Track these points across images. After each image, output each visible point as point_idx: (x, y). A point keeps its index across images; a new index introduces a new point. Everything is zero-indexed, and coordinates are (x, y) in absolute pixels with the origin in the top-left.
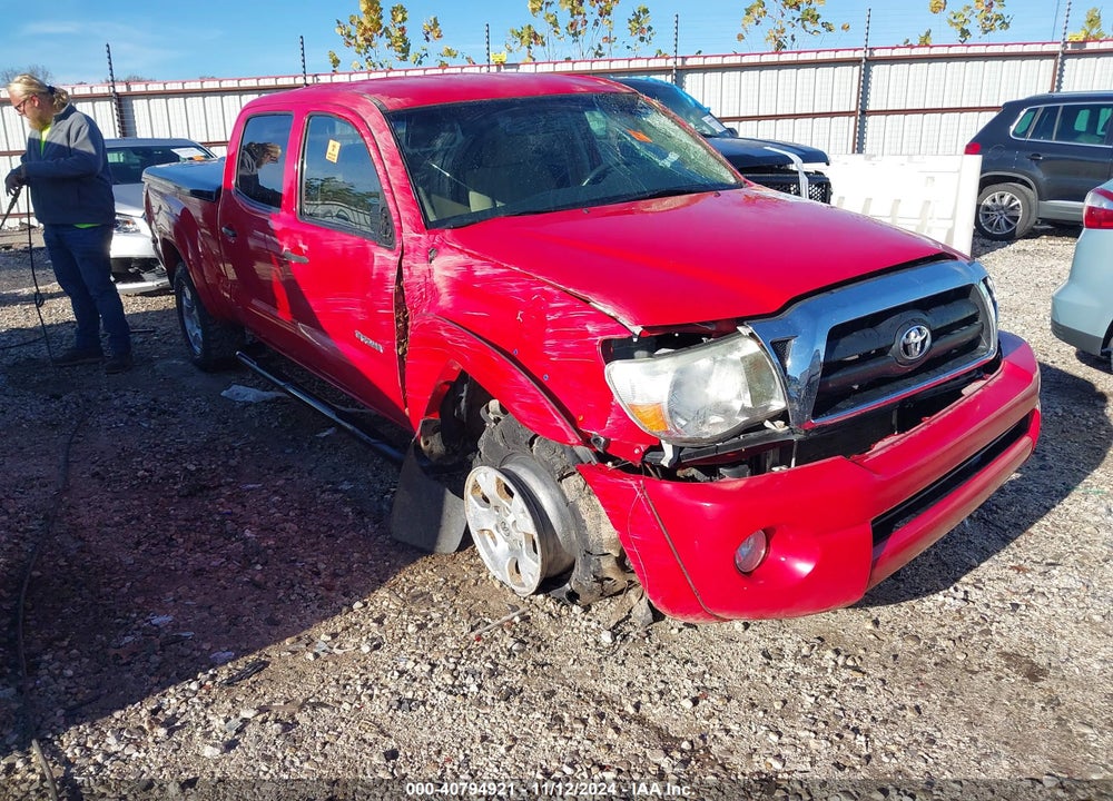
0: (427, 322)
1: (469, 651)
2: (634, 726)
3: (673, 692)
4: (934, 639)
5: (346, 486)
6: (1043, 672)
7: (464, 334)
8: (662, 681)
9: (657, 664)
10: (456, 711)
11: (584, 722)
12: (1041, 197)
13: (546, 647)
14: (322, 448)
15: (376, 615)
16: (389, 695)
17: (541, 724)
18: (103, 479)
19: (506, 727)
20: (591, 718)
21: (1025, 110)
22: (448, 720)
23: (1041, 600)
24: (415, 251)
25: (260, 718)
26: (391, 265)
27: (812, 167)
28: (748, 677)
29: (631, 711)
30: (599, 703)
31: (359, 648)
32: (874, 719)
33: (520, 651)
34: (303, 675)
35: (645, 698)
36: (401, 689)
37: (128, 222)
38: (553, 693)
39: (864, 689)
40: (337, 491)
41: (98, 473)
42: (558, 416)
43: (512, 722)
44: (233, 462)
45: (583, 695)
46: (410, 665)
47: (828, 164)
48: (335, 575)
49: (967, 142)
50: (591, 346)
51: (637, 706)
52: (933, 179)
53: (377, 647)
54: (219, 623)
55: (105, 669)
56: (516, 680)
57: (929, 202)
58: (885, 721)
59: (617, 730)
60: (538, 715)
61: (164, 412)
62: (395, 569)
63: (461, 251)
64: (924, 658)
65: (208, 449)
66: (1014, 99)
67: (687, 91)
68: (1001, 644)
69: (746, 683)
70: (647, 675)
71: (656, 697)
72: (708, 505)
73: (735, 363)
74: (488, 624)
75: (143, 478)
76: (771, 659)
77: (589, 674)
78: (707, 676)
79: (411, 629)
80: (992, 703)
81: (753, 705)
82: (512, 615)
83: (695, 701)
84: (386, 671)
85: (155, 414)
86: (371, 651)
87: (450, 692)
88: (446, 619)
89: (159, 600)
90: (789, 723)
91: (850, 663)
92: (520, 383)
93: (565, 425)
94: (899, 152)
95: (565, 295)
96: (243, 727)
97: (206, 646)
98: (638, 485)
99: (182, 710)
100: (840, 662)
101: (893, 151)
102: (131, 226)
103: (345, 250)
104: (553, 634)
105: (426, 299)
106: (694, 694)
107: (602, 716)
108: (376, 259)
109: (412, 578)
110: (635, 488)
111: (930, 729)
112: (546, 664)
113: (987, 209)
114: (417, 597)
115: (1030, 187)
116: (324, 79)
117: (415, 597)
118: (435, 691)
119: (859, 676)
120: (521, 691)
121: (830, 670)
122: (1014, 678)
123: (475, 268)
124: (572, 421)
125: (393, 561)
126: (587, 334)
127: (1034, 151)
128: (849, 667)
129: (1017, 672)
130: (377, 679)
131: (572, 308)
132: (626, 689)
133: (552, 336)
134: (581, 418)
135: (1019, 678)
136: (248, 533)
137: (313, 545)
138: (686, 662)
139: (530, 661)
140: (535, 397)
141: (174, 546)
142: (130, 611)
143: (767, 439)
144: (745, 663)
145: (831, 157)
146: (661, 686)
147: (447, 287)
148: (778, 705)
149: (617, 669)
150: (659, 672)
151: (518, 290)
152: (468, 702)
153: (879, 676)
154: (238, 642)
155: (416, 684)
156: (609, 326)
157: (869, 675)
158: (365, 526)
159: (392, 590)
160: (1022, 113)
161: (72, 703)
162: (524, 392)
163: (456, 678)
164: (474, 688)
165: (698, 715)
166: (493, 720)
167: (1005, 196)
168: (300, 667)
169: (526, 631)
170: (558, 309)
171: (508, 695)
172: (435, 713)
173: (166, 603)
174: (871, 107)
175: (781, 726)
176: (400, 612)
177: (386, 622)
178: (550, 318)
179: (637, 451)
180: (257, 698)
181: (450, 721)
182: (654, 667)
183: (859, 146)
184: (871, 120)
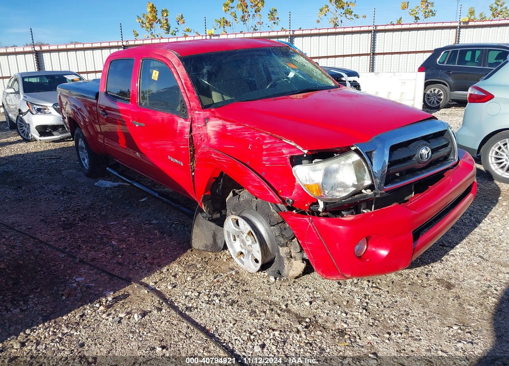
0: (205, 151)
1: (215, 287)
2: (286, 313)
3: (301, 299)
4: (408, 275)
5: (154, 222)
6: (453, 286)
7: (224, 156)
8: (297, 295)
9: (294, 289)
10: (211, 311)
11: (265, 312)
12: (451, 90)
13: (247, 284)
14: (142, 206)
15: (173, 274)
16: (182, 306)
17: (247, 314)
18: (46, 222)
19: (232, 316)
20: (268, 311)
21: (444, 52)
22: (207, 314)
23: (452, 258)
24: (198, 119)
25: (127, 317)
26: (187, 126)
27: (352, 79)
28: (332, 293)
29: (284, 307)
30: (270, 305)
31: (167, 287)
32: (385, 307)
33: (236, 286)
34: (144, 299)
35: (289, 302)
36: (186, 303)
37: (45, 109)
38: (251, 302)
39: (380, 295)
40: (151, 224)
41: (43, 220)
42: (270, 190)
43: (235, 314)
44: (103, 213)
45: (264, 302)
46: (189, 293)
47: (359, 77)
48: (154, 259)
49: (419, 67)
50: (285, 159)
51: (287, 306)
52: (404, 83)
53: (175, 287)
54: (105, 280)
55: (58, 300)
56: (235, 297)
57: (403, 93)
58: (389, 307)
59: (279, 315)
60: (245, 311)
61: (70, 193)
62: (179, 255)
63: (220, 118)
64: (405, 282)
65: (92, 208)
66: (439, 47)
67: (295, 46)
68: (436, 275)
69: (331, 295)
70: (290, 293)
71: (294, 302)
72: (341, 227)
73: (350, 165)
74: (222, 276)
75: (64, 221)
76: (341, 285)
77: (266, 294)
78: (315, 293)
79: (189, 279)
80: (432, 298)
81: (335, 303)
82: (231, 272)
83: (311, 303)
84: (180, 296)
85: (65, 194)
86: (172, 288)
87: (208, 303)
88: (203, 274)
89: (78, 271)
90: (350, 309)
91: (374, 285)
92: (252, 177)
93: (274, 195)
94: (390, 71)
95: (271, 137)
96: (120, 320)
97: (101, 289)
98: (309, 220)
99: (93, 315)
100: (370, 285)
101: (387, 71)
102: (47, 111)
103: (163, 120)
104: (249, 279)
105: (204, 140)
106: (310, 300)
107: (272, 310)
108: (179, 123)
109: (187, 259)
110: (308, 221)
111: (407, 309)
112: (247, 290)
113: (428, 95)
114: (190, 266)
115: (447, 86)
116: (131, 43)
117: (189, 266)
118: (201, 303)
119: (378, 290)
120: (237, 301)
121: (366, 289)
122: (441, 289)
123: (227, 126)
124: (277, 193)
125: (178, 252)
126: (283, 154)
127: (448, 70)
128: (374, 287)
129: (442, 286)
130: (176, 299)
131: (275, 142)
132: (281, 299)
133: (266, 155)
134: (280, 191)
135: (443, 288)
136: (113, 242)
137: (142, 246)
138: (306, 287)
139: (241, 289)
140: (259, 182)
141: (81, 249)
142: (65, 276)
143: (364, 198)
144: (330, 287)
145: (360, 74)
146: (296, 297)
147: (214, 135)
148: (345, 303)
149: (277, 291)
150: (295, 292)
151: (249, 135)
152: (215, 307)
153: (386, 290)
154: (114, 287)
155: (193, 301)
156: (293, 150)
157: (382, 290)
158: (165, 238)
159: (179, 263)
160: (442, 53)
161: (44, 314)
162: (254, 181)
163: (210, 297)
164: (217, 301)
165: (312, 308)
166: (226, 314)
167: (435, 89)
168: (142, 296)
169: (238, 278)
170: (269, 143)
171: (232, 303)
172: (202, 312)
173: (81, 272)
174: (377, 51)
175: (347, 311)
176: (183, 272)
177: (177, 276)
178: (264, 147)
179: (306, 205)
180: (125, 309)
181: (208, 315)
182: (293, 290)
183: (372, 69)
184: (377, 57)
